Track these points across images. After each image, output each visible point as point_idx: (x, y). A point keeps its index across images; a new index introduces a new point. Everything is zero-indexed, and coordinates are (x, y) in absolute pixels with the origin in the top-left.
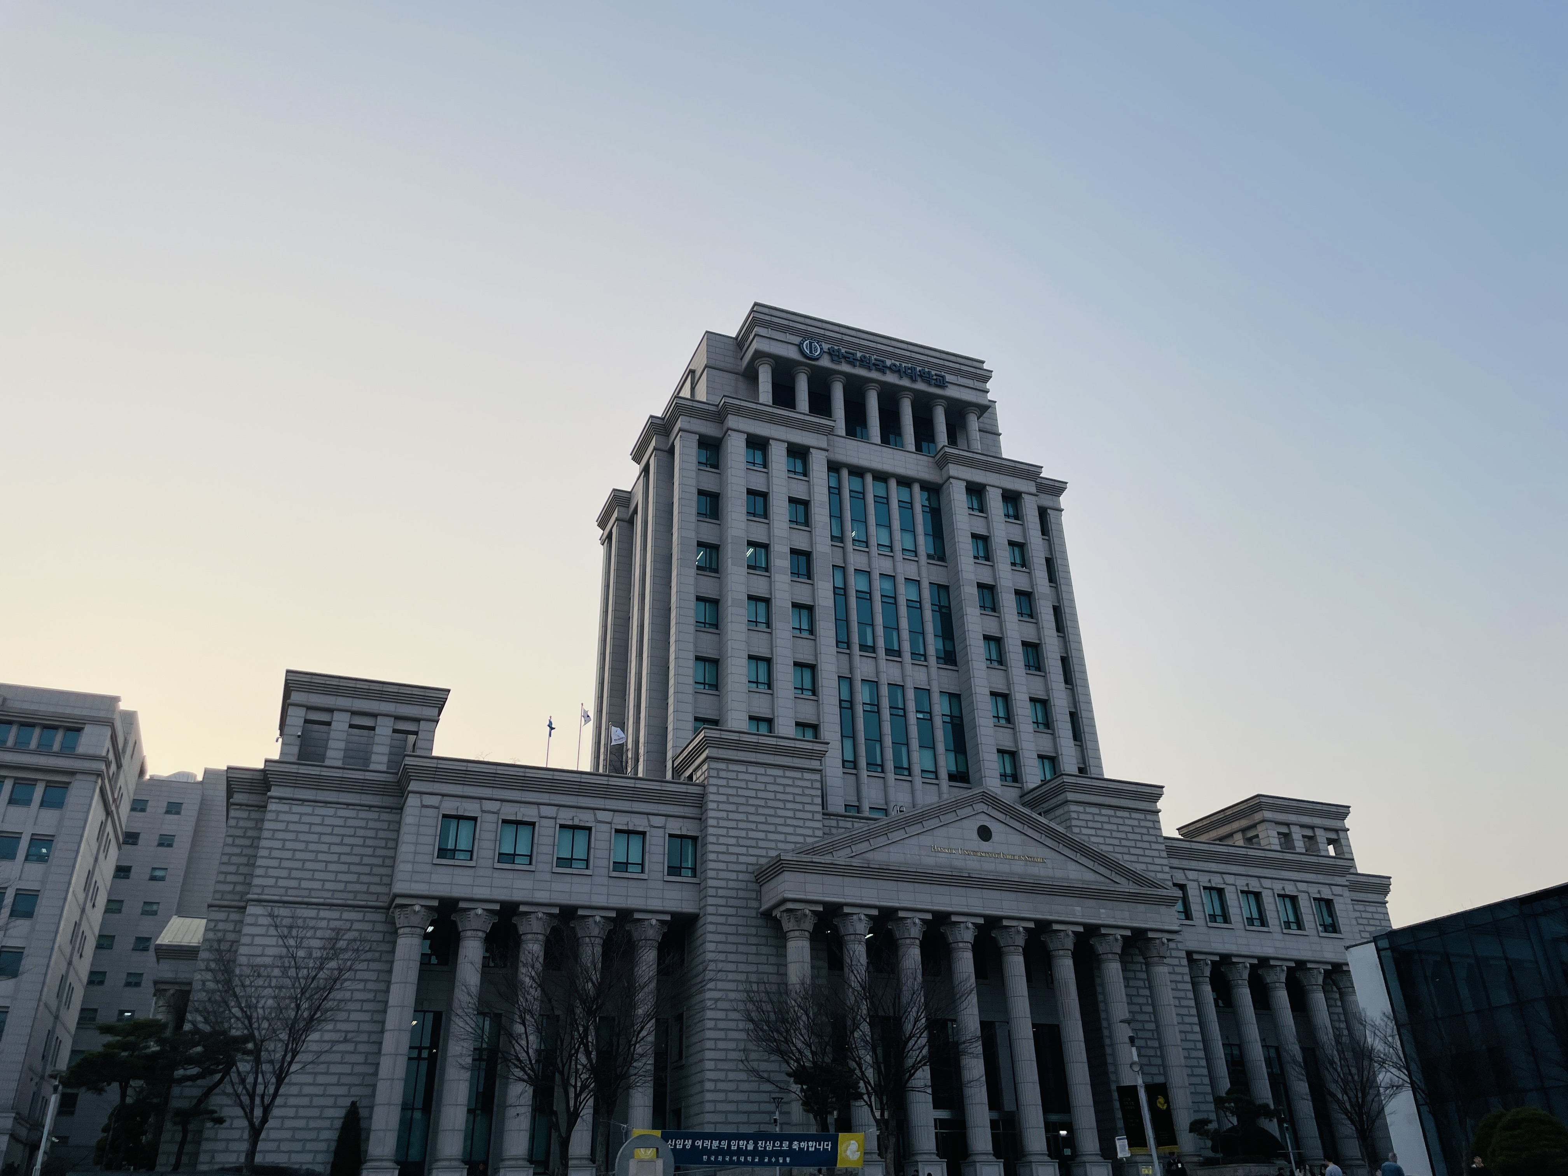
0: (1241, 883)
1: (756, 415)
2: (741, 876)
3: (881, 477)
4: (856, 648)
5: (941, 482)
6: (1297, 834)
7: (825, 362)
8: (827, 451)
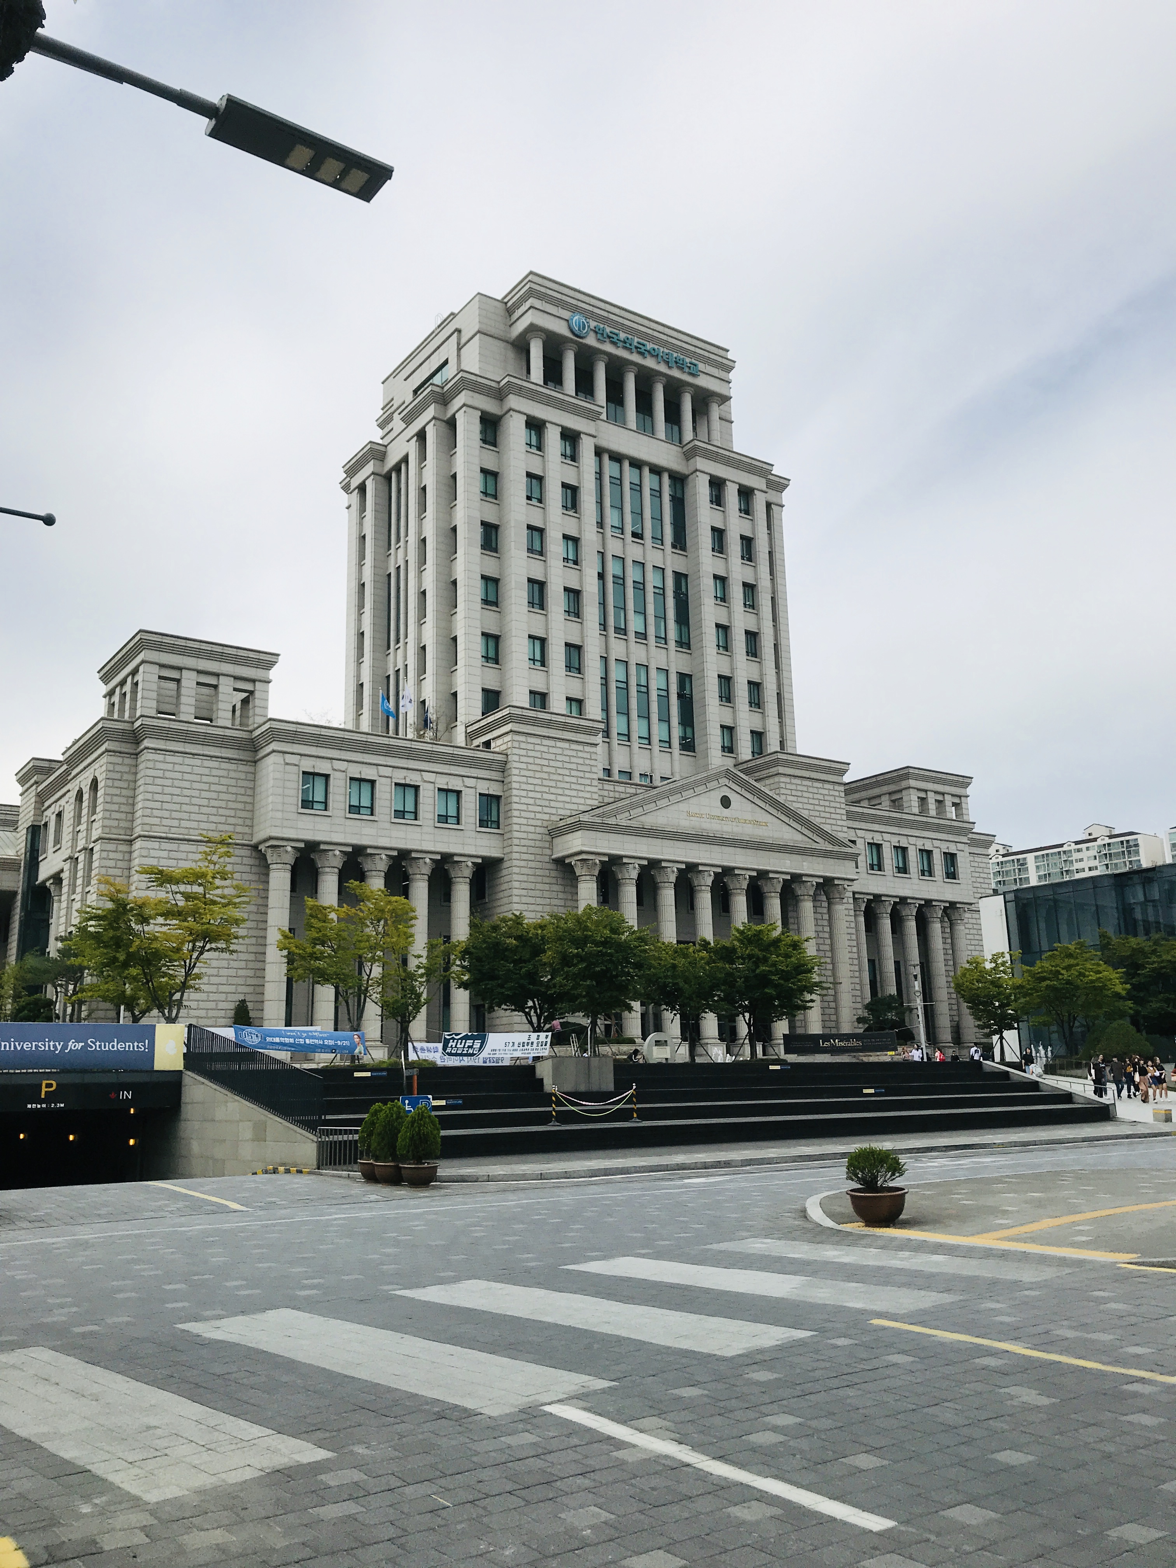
0: (895, 841)
1: (532, 396)
2: (539, 830)
3: (637, 464)
4: (611, 630)
5: (687, 473)
6: (932, 798)
7: (591, 341)
8: (594, 437)
